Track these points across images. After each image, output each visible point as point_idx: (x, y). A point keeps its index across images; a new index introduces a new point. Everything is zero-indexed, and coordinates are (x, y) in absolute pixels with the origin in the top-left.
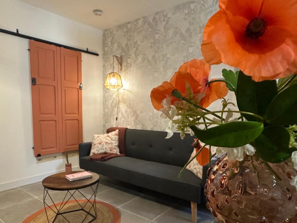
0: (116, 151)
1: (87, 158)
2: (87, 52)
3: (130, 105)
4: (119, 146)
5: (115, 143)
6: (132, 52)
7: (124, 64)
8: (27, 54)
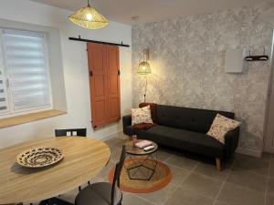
0: (151, 121)
1: (129, 127)
2: (122, 45)
3: (156, 86)
4: (152, 117)
5: (149, 116)
6: (158, 46)
7: (151, 55)
8: (85, 53)
